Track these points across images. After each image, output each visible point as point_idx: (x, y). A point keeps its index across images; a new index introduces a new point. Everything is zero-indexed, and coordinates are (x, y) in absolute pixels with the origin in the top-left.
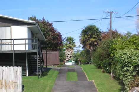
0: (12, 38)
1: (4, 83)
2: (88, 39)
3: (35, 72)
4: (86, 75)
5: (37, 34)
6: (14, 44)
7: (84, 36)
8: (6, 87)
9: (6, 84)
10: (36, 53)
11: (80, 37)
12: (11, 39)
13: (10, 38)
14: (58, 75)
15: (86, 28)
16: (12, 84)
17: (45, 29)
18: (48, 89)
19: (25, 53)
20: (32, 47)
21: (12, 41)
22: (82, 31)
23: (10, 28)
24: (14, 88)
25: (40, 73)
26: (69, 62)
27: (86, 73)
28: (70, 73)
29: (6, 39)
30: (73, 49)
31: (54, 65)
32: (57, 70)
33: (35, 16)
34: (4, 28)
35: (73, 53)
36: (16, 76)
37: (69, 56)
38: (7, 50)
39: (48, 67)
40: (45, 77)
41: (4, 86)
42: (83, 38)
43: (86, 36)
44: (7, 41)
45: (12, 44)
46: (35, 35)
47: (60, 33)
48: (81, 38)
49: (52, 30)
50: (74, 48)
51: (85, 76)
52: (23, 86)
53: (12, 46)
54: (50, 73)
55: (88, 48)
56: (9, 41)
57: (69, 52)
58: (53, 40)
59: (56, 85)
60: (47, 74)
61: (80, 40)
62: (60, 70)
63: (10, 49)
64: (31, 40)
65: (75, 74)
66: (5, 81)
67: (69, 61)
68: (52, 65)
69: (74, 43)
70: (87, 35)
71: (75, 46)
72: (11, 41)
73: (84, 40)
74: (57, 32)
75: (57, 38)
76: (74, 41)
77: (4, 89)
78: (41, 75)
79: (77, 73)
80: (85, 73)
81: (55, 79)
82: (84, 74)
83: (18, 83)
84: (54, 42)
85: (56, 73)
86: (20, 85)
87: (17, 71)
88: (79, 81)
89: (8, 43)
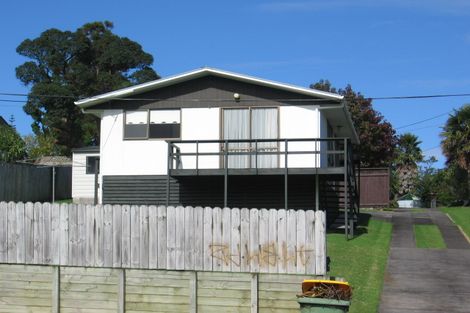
0: (282, 137)
1: (280, 251)
2: (464, 142)
3: (334, 225)
4: (465, 235)
5: (339, 127)
6: (287, 153)
7: (454, 133)
8: (286, 260)
9: (285, 252)
10: (343, 175)
11: (441, 136)
12: (278, 140)
13: (274, 137)
14: (392, 232)
15: (459, 113)
16: (301, 255)
17: (353, 113)
18: (375, 268)
19: (314, 175)
20: (329, 160)
21: (282, 144)
22: (449, 121)
23: (275, 111)
24: (306, 264)
25: (351, 227)
26: (404, 199)
27: (464, 229)
28: (423, 228)
29: (266, 138)
30: (415, 166)
31: (374, 207)
32: (387, 219)
33: (327, 81)
34: (261, 111)
35: (414, 176)
36: (310, 235)
37: (405, 183)
38: (266, 167)
39: (363, 210)
40: (363, 237)
41: (282, 258)
42: (452, 139)
43: (458, 132)
44: (267, 144)
45: (282, 153)
46: (335, 130)
47: (390, 125)
48: (445, 139)
49: (371, 117)
50: (419, 164)
51: (463, 236)
52: (328, 260)
53: (283, 157)
54: (372, 226)
55: (463, 163)
56: (274, 144)
57: (405, 173)
58: (374, 142)
59: (392, 258)
60: (365, 231)
61: (442, 142)
62: (393, 219)
63: (274, 166)
64: (325, 143)
65: (435, 230)
66: (284, 246)
67: (406, 196)
68: (369, 206)
69: (418, 150)
70: (462, 130)
71: (420, 159)
72: (278, 145)
73: (454, 143)
74: (382, 122)
75: (382, 138)
76: (418, 146)
77: (280, 265)
78: (352, 231)
79: (440, 228)
80: (460, 228)
81: (387, 242)
82: (459, 232)
83: (317, 252)
84: (375, 148)
85: (387, 228)
86: (320, 257)
87: (314, 223)
88: (450, 251)
89: (271, 149)
